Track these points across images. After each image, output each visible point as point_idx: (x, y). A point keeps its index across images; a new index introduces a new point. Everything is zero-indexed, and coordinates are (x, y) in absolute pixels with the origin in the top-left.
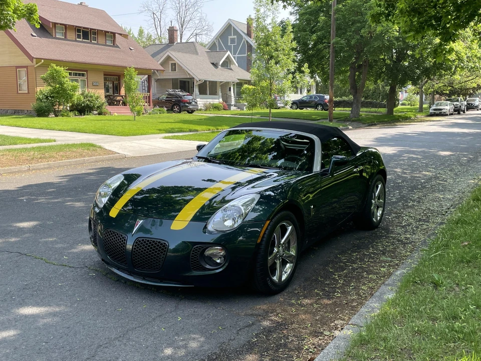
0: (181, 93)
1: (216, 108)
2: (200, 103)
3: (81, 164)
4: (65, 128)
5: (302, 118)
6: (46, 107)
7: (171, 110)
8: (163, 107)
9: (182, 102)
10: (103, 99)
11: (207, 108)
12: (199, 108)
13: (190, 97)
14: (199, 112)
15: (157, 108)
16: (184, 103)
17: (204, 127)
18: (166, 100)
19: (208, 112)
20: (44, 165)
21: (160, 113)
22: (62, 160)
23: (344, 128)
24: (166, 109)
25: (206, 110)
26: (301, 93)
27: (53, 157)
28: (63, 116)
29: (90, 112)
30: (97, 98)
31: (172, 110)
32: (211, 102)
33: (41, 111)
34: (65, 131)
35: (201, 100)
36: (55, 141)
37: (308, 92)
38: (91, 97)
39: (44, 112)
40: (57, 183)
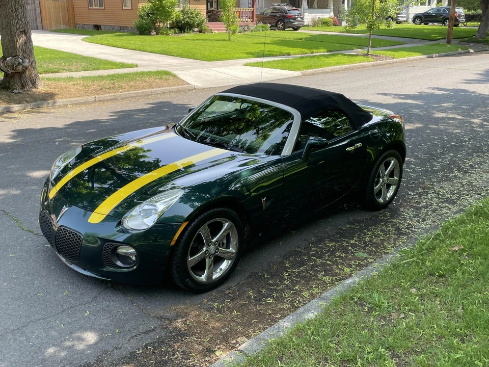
0: (286, 8)
1: (325, 23)
2: (308, 18)
3: (146, 95)
4: (156, 49)
5: (419, 37)
6: (146, 24)
7: (274, 27)
8: (266, 23)
9: (287, 18)
10: (204, 15)
11: (315, 24)
12: (305, 24)
13: (296, 12)
14: (306, 28)
15: (261, 24)
16: (289, 19)
17: (297, 50)
18: (270, 16)
19: (315, 28)
20: (110, 96)
21: (263, 30)
22: (129, 91)
23: (463, 51)
24: (269, 25)
25: (313, 26)
26: (429, 4)
27: (121, 87)
28: (162, 34)
29: (190, 30)
30: (197, 15)
31: (276, 26)
32: (321, 17)
33: (142, 28)
34: (155, 53)
35: (310, 15)
36: (137, 66)
37: (438, 4)
38: (192, 13)
39: (145, 30)
40: (103, 122)
